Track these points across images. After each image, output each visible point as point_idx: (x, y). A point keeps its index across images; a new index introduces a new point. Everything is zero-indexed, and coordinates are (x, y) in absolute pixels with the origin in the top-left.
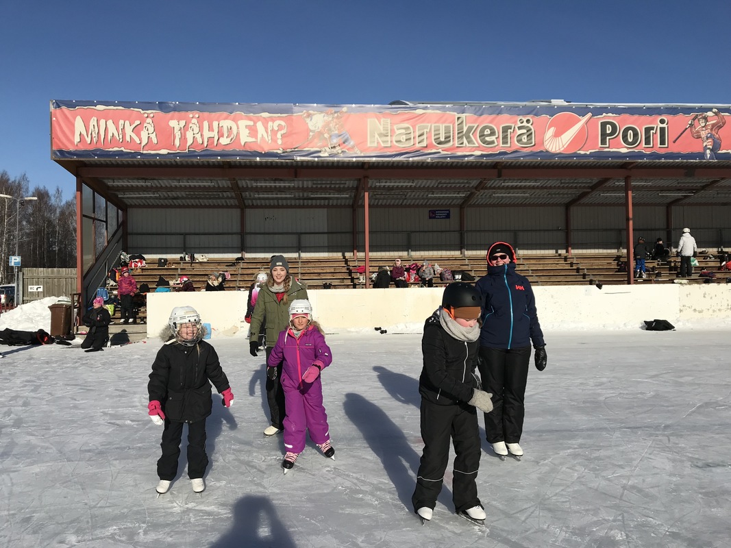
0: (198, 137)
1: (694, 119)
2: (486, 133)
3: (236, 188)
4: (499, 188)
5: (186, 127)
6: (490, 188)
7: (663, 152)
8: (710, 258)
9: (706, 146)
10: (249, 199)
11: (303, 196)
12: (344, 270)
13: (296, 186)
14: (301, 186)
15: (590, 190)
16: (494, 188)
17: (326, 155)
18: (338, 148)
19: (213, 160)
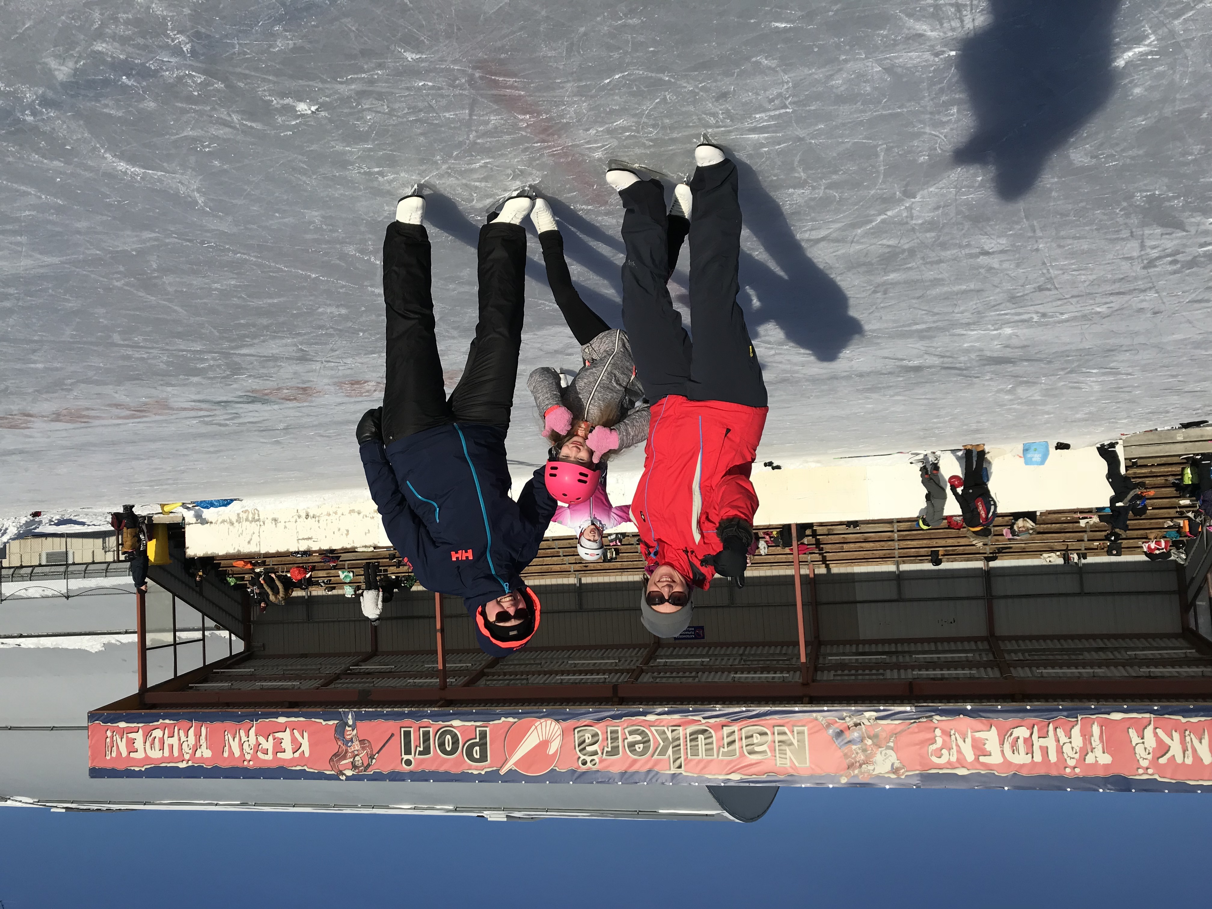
0: (1063, 739)
1: (369, 765)
2: (641, 746)
3: (1003, 666)
4: (610, 672)
5: (1084, 752)
6: (622, 671)
7: (407, 721)
8: (323, 582)
9: (353, 730)
10: (981, 650)
11: (897, 657)
12: (827, 548)
13: (909, 671)
14: (902, 671)
15: (486, 670)
16: (616, 672)
17: (867, 714)
18: (851, 724)
19: (1037, 704)
